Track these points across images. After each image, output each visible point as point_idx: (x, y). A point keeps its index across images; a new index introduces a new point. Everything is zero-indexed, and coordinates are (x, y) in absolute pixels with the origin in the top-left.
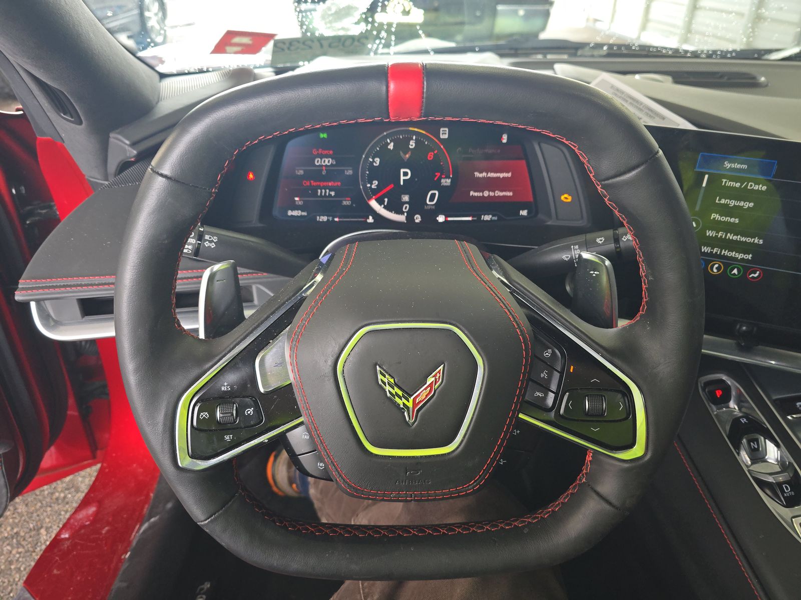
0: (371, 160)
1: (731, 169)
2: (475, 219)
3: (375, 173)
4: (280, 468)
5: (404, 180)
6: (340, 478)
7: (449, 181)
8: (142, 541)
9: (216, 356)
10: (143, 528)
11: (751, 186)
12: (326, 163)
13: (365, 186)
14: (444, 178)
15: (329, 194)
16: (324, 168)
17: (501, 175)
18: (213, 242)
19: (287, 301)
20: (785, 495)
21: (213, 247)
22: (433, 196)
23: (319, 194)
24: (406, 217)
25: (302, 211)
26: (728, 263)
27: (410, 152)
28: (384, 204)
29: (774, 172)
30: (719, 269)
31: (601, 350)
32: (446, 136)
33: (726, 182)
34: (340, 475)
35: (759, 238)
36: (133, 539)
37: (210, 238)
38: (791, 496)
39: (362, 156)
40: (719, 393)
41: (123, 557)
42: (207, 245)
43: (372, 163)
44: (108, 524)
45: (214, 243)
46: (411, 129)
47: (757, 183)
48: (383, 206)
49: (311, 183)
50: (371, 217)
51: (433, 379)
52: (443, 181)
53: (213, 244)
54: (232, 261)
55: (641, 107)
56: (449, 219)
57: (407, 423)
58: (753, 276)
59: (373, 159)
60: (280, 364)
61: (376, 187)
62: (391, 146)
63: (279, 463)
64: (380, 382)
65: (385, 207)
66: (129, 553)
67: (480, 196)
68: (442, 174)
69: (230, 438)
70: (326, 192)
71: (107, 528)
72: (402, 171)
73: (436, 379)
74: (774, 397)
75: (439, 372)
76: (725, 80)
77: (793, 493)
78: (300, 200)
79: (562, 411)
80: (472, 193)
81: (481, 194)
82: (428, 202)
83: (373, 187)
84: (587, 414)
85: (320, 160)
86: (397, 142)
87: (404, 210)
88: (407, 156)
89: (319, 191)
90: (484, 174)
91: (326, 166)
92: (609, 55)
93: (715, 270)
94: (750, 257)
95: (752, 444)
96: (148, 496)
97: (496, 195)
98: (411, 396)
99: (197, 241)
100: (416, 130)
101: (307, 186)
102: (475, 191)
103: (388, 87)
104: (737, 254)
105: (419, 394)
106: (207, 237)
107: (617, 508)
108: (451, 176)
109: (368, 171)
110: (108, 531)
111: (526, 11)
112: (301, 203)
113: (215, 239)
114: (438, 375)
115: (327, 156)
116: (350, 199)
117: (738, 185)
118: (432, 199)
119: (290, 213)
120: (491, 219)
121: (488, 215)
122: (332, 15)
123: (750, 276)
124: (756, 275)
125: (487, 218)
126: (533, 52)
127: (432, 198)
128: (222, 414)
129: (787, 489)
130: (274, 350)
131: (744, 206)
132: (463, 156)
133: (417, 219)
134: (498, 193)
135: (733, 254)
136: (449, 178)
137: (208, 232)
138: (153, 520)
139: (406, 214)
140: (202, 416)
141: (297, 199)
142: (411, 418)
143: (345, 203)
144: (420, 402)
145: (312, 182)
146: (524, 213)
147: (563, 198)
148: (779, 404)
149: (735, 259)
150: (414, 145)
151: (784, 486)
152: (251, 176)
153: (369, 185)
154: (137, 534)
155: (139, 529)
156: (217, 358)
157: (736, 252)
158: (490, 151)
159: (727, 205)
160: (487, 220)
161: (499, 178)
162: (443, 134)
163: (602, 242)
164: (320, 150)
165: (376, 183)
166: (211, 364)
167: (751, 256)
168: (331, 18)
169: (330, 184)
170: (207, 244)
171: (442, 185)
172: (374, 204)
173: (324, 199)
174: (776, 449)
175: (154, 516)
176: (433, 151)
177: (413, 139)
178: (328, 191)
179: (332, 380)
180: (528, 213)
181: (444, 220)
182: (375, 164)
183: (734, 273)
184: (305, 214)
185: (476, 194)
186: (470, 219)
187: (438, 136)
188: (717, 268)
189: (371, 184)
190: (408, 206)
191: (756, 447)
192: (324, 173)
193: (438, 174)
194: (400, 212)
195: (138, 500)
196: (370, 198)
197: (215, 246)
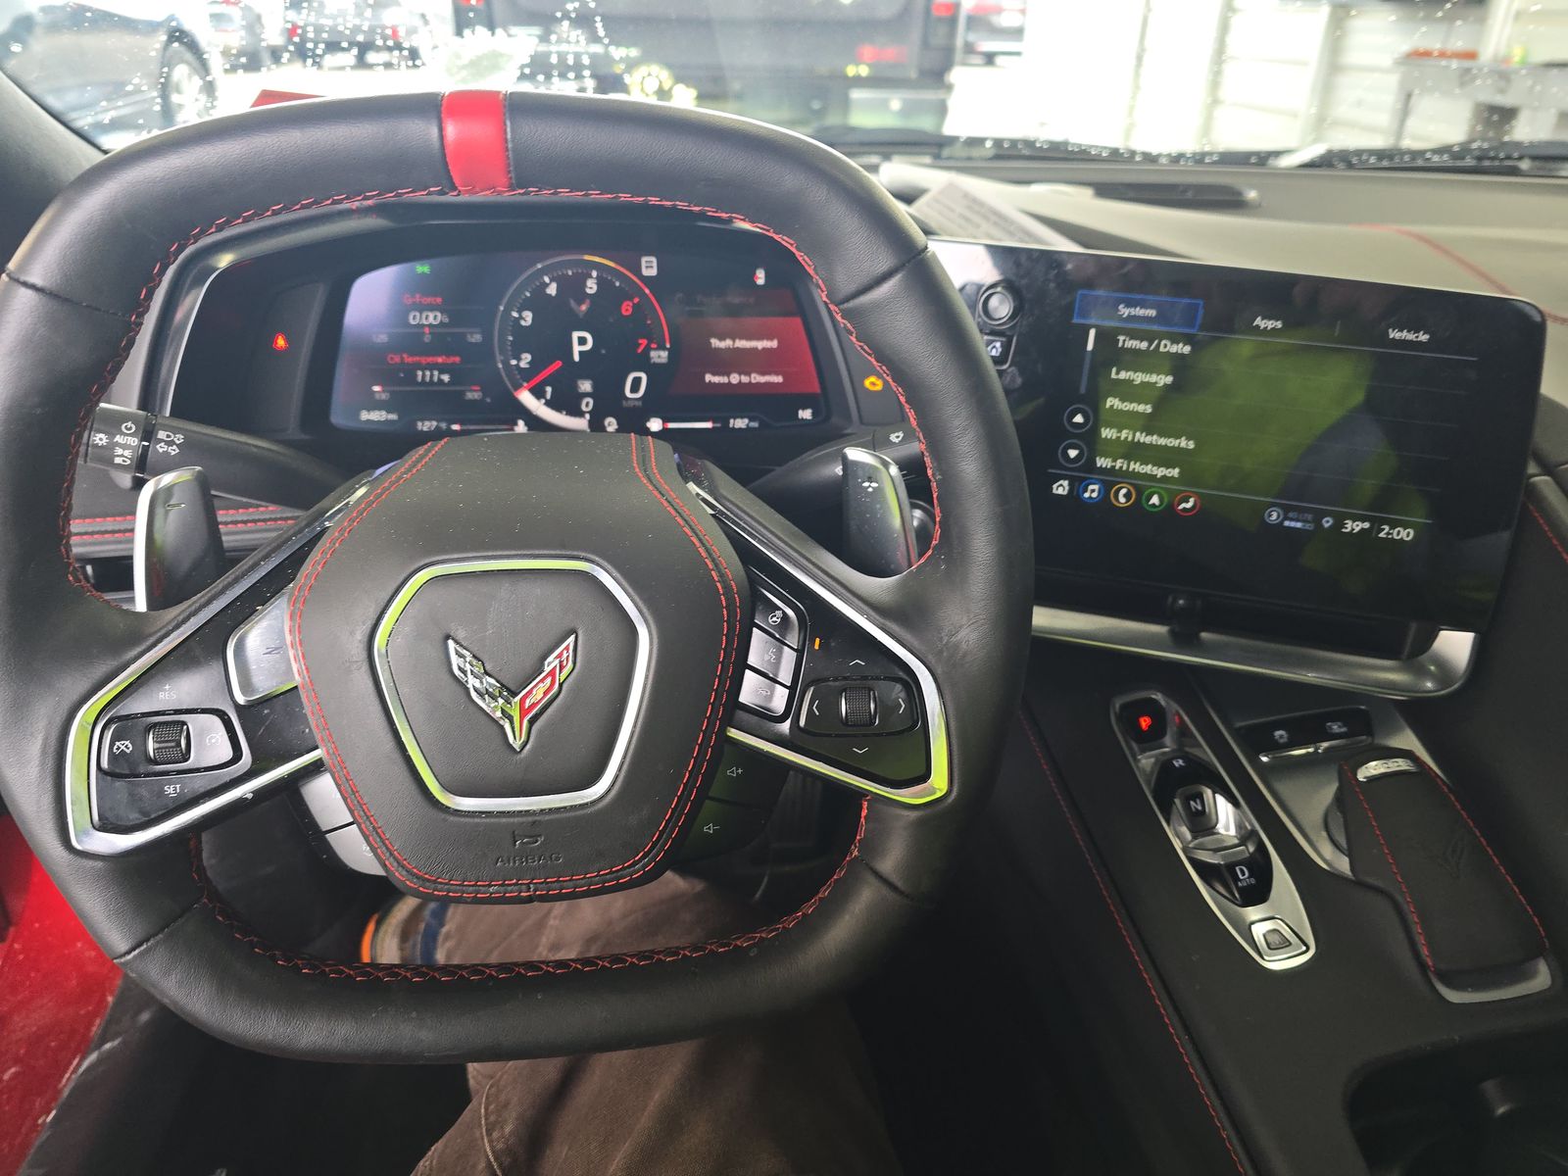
0: (515, 314)
1: (1131, 318)
2: (718, 425)
3: (524, 340)
4: (388, 940)
5: (581, 353)
6: (391, 859)
7: (664, 354)
8: (83, 1088)
9: (151, 635)
10: (86, 1064)
11: (1166, 346)
12: (431, 320)
13: (506, 363)
14: (655, 349)
15: (439, 378)
16: (427, 330)
17: (760, 345)
18: (175, 444)
19: (295, 535)
20: (1240, 884)
21: (173, 453)
22: (637, 382)
23: (420, 379)
24: (590, 421)
25: (388, 412)
26: (1141, 486)
27: (588, 301)
28: (544, 396)
29: (1199, 321)
30: (1128, 496)
31: (866, 608)
32: (653, 272)
33: (1124, 341)
34: (391, 854)
35: (1188, 439)
36: (65, 1086)
37: (168, 436)
38: (1250, 886)
39: (497, 308)
40: (1145, 722)
41: (40, 1121)
42: (161, 450)
43: (517, 320)
44: (17, 1061)
45: (177, 445)
46: (587, 257)
47: (1175, 341)
48: (543, 401)
49: (402, 358)
50: (521, 423)
51: (557, 661)
52: (653, 354)
53: (175, 447)
54: (198, 468)
55: (1012, 228)
56: (671, 425)
57: (510, 746)
58: (1184, 508)
59: (520, 312)
60: (276, 649)
61: (527, 366)
62: (552, 290)
63: (386, 931)
64: (457, 672)
65: (548, 404)
66: (54, 1113)
67: (724, 384)
68: (650, 341)
69: (175, 790)
70: (432, 376)
71: (13, 1070)
72: (576, 335)
73: (561, 662)
74: (1238, 724)
75: (567, 648)
76: (1190, 195)
77: (1253, 881)
78: (383, 391)
79: (802, 723)
80: (708, 378)
81: (723, 380)
82: (628, 393)
83: (523, 364)
84: (845, 723)
85: (418, 314)
86: (561, 281)
87: (584, 408)
88: (584, 307)
89: (420, 373)
90: (728, 343)
91: (430, 326)
92: (997, 157)
93: (1122, 500)
94: (1175, 472)
95: (1192, 803)
96: (102, 1000)
97: (753, 381)
98: (514, 694)
99: (141, 441)
100: (597, 259)
101: (396, 363)
102: (714, 374)
103: (441, 130)
104: (1155, 468)
105: (530, 692)
106: (162, 435)
107: (907, 896)
108: (668, 346)
109: (512, 335)
110: (16, 1076)
111: (905, 102)
112: (384, 396)
113: (179, 439)
114: (565, 655)
115: (432, 308)
116: (479, 388)
117: (1144, 345)
118: (635, 388)
119: (365, 416)
120: (748, 425)
121: (742, 418)
122: (464, 67)
123: (1181, 507)
124: (1189, 505)
125: (740, 423)
126: (862, 149)
127: (635, 386)
128: (157, 742)
129: (1243, 874)
130: (264, 624)
131: (1156, 383)
132: (687, 308)
133: (609, 425)
134: (757, 378)
135: (1148, 469)
136: (664, 348)
137: (165, 425)
138: (108, 1046)
139: (588, 416)
140: (118, 748)
141: (376, 388)
142: (518, 738)
143: (470, 396)
144: (533, 705)
145: (405, 356)
146: (806, 414)
147: (867, 383)
148: (1242, 736)
149: (1152, 478)
150: (595, 287)
151: (1237, 869)
152: (281, 342)
153: (514, 362)
154: (73, 1076)
155: (79, 1065)
156: (152, 640)
157: (1154, 465)
158: (736, 300)
159: (1129, 382)
160: (740, 429)
161: (755, 349)
162: (647, 267)
163: (900, 439)
164: (418, 296)
165: (527, 358)
166: (139, 649)
167: (1177, 470)
168: (464, 73)
169: (440, 360)
170: (161, 448)
171: (652, 361)
172: (526, 398)
173: (430, 388)
174: (1230, 806)
175: (112, 1039)
176: (630, 299)
177: (591, 277)
178: (436, 373)
179: (365, 667)
180: (813, 414)
181: (661, 428)
182: (523, 323)
183: (1154, 504)
184: (393, 417)
185: (716, 379)
186: (708, 425)
187: (637, 270)
188: (1125, 496)
189: (519, 359)
190: (591, 401)
191: (1200, 808)
192: (427, 339)
193: (644, 342)
194: (576, 412)
195: (82, 1012)
196: (518, 387)
197: (178, 451)
